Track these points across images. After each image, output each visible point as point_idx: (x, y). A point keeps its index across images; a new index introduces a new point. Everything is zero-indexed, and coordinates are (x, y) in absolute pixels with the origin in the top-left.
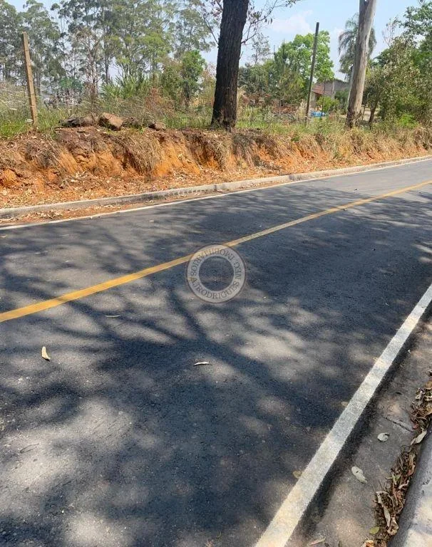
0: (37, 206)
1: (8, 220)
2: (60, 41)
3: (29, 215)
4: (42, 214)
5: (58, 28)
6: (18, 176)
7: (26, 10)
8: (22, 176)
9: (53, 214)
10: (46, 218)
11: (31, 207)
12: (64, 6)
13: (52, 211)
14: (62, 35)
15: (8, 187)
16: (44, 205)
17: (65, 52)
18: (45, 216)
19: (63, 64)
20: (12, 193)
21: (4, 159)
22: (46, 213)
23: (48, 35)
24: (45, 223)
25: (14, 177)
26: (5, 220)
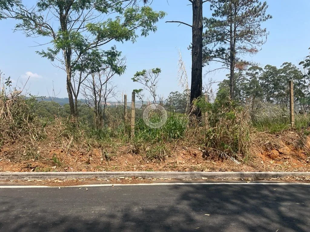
0: (294, 173)
1: (275, 179)
2: (303, 79)
3: (289, 177)
4: (297, 178)
5: (301, 73)
6: (280, 153)
7: (282, 68)
8: (283, 154)
9: (304, 178)
10: (300, 181)
11: (289, 173)
12: (307, 62)
13: (303, 176)
14: (304, 76)
15: (273, 159)
16: (298, 173)
17: (306, 85)
18: (299, 179)
19: (303, 91)
20: (276, 163)
21: (273, 144)
22: (299, 177)
23: (296, 77)
24: (300, 184)
25: (278, 154)
26: (274, 178)
